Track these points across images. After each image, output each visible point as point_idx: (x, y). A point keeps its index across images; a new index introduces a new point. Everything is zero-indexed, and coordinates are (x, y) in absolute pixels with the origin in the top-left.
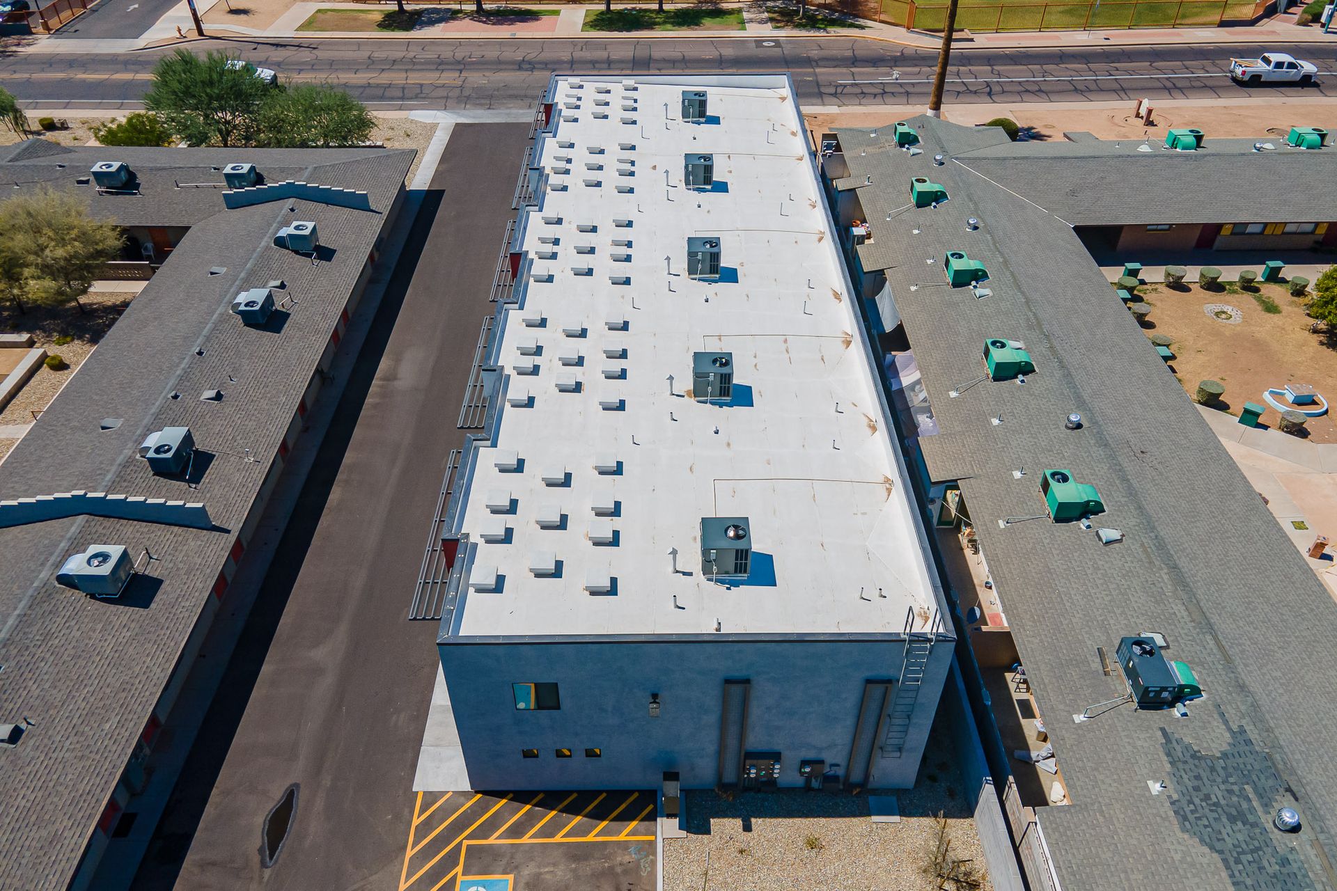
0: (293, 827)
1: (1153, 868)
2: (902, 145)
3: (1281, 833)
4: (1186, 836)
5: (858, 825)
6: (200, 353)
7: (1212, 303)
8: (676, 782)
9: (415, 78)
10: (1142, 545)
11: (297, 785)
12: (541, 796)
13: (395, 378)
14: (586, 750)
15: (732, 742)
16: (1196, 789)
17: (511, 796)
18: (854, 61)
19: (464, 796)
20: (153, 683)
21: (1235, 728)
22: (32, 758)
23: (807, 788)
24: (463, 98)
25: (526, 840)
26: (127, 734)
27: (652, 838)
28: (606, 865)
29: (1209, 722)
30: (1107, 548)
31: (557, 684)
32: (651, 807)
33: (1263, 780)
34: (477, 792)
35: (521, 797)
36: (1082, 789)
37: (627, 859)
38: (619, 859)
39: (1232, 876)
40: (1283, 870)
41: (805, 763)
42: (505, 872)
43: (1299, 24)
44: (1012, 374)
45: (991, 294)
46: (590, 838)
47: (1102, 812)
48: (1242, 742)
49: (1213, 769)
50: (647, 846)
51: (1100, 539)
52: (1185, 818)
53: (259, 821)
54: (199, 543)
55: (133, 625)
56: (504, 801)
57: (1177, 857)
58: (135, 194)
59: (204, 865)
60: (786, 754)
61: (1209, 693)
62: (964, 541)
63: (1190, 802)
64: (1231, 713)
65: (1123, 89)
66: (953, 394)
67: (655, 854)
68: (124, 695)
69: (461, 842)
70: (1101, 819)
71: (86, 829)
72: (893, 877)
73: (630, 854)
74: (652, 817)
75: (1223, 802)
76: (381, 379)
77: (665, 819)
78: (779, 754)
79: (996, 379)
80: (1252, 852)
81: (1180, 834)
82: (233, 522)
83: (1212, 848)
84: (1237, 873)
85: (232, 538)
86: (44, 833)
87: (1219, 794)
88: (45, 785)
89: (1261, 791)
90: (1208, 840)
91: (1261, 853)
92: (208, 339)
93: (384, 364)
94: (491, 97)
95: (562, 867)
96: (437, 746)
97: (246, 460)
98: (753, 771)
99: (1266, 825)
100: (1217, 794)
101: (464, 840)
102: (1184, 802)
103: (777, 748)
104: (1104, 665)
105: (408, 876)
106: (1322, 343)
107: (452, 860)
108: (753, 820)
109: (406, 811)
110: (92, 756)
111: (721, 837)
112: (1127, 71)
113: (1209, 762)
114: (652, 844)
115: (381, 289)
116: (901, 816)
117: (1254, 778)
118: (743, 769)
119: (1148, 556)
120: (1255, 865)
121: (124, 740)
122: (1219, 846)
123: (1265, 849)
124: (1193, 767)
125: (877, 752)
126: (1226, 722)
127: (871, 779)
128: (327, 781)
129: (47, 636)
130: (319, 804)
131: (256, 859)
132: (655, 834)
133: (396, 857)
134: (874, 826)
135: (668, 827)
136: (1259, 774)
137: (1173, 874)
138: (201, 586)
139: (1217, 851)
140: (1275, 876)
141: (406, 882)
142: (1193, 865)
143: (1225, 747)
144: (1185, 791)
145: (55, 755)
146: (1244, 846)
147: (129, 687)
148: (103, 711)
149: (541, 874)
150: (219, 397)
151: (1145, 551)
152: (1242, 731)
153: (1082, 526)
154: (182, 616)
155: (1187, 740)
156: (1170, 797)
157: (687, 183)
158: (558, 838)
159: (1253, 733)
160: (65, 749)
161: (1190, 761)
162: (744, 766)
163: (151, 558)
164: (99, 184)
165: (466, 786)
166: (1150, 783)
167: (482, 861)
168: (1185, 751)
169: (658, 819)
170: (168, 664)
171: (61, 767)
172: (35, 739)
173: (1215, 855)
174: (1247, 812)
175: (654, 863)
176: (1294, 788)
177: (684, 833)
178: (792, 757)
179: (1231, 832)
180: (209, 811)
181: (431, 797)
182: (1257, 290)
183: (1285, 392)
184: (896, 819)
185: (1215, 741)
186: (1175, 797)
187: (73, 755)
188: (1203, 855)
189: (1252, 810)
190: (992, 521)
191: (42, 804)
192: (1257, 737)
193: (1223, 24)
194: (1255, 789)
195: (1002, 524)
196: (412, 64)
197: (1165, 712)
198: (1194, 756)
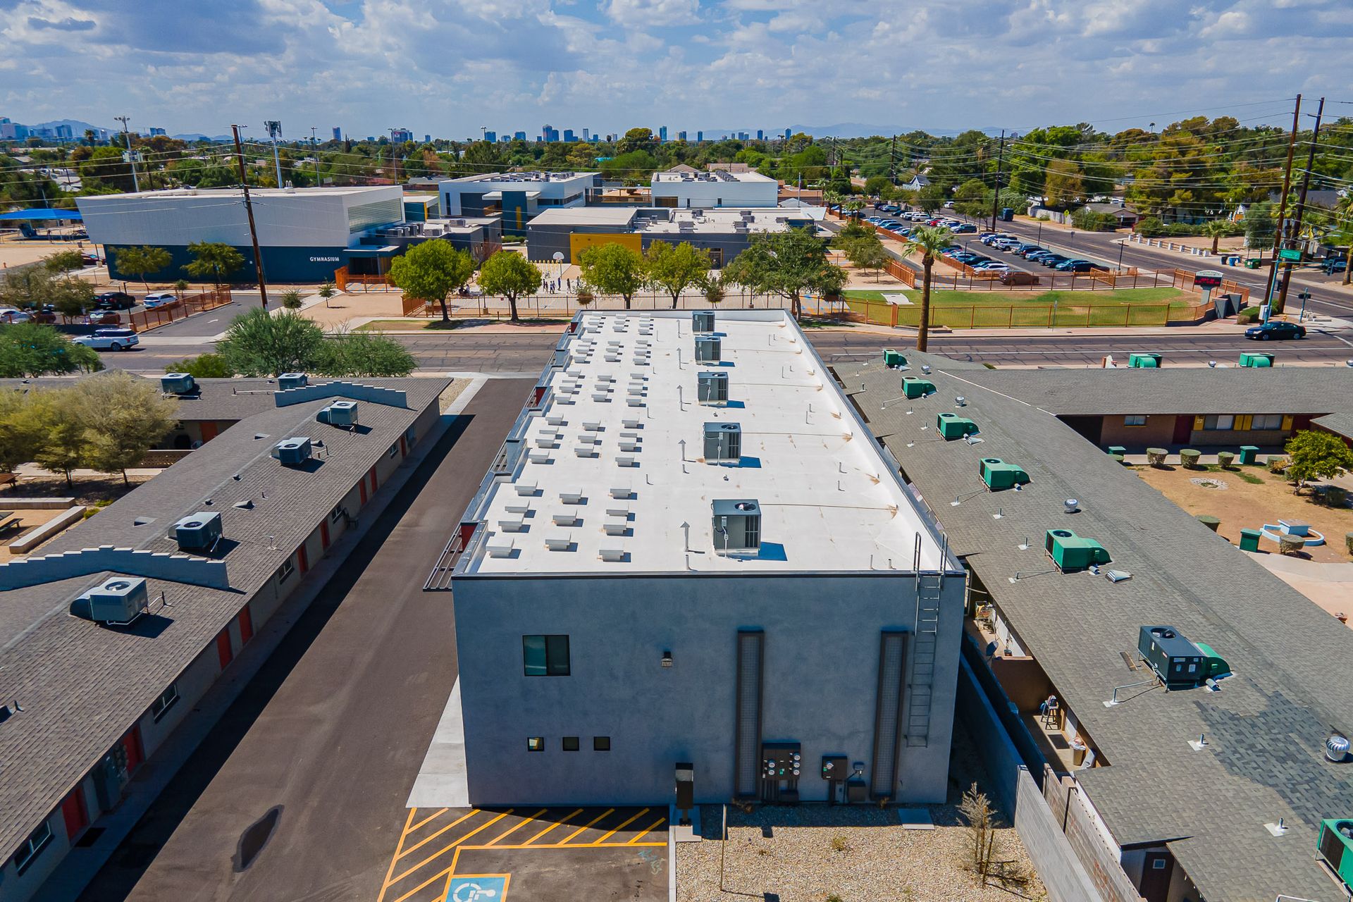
0: (274, 839)
1: (1205, 806)
2: (891, 366)
3: (1335, 764)
4: (1236, 778)
5: (890, 832)
6: (237, 478)
7: (1197, 478)
8: (689, 771)
9: (452, 354)
10: (1152, 579)
11: (282, 807)
12: (544, 811)
13: (417, 525)
14: (595, 738)
15: (748, 727)
16: (1240, 742)
17: (512, 811)
18: (847, 343)
19: (461, 811)
20: (149, 691)
21: (1270, 694)
22: (15, 736)
23: (831, 802)
24: (495, 365)
25: (525, 845)
26: (116, 725)
27: (665, 844)
28: (613, 866)
29: (1243, 692)
30: (1118, 585)
31: (567, 636)
32: (663, 820)
33: (1307, 728)
34: (474, 807)
35: (521, 811)
36: (1121, 755)
37: (636, 861)
38: (627, 861)
39: (1291, 802)
40: (1343, 792)
41: (826, 759)
42: (501, 871)
43: (1239, 324)
44: (1009, 484)
45: (983, 441)
46: (596, 844)
47: (1144, 769)
48: (1279, 703)
49: (1253, 726)
50: (658, 851)
51: (1110, 580)
52: (1232, 764)
53: (237, 834)
54: (213, 598)
55: (138, 649)
56: (504, 815)
57: (1230, 794)
58: (196, 398)
59: (170, 870)
60: (807, 746)
61: (1238, 671)
62: (980, 625)
63: (1235, 752)
64: (1263, 683)
65: (1090, 359)
66: (955, 504)
67: (667, 856)
68: (119, 697)
69: (456, 847)
70: (1144, 774)
71: (57, 794)
72: (930, 874)
73: (639, 857)
74: (664, 828)
75: (1268, 748)
76: (403, 526)
77: (678, 827)
78: (799, 745)
79: (994, 489)
80: (1307, 782)
81: (1228, 777)
82: (250, 587)
83: (1265, 784)
84: (1295, 800)
85: (247, 598)
86: (14, 792)
87: (1264, 743)
88: (24, 756)
89: (1308, 736)
90: (1259, 778)
91: (1317, 782)
92: (246, 471)
93: (406, 517)
94: (522, 364)
95: (564, 867)
96: (437, 773)
97: (269, 548)
98: (772, 765)
99: (1318, 761)
100: (1262, 742)
101: (458, 846)
102: (1228, 752)
103: (797, 736)
104: (1129, 664)
105: (394, 876)
106: (1308, 501)
107: (445, 861)
108: (774, 829)
109: (398, 823)
110: (77, 738)
111: (739, 842)
112: (1090, 349)
113: (1249, 721)
114: (664, 852)
115: (409, 473)
116: (935, 825)
117: (1299, 727)
118: (761, 767)
119: (1159, 586)
120: (1313, 792)
121: (112, 730)
122: (1271, 781)
123: (1321, 778)
124: (1233, 726)
125: (903, 742)
126: (1260, 691)
127: (899, 785)
128: (314, 802)
129: (50, 650)
130: (304, 819)
131: (229, 864)
132: (668, 841)
133: (383, 860)
134: (906, 833)
135: (681, 834)
136: (1302, 723)
137: (1227, 808)
138: (211, 627)
139: (1270, 786)
140: (1336, 798)
141: (391, 879)
142: (1247, 799)
143: (1262, 708)
144: (1228, 744)
145: (39, 735)
146: (1299, 779)
147: (125, 691)
148: (95, 707)
149: (541, 873)
150: (249, 506)
151: (1155, 582)
152: (1278, 695)
153: (1091, 573)
154: (187, 646)
155: (1222, 707)
156: (1213, 750)
157: (697, 358)
158: (561, 844)
159: (1289, 696)
160: (50, 731)
161: (1229, 722)
162: (762, 761)
163: (165, 604)
164: (166, 391)
165: (465, 802)
166: (1192, 743)
167: (475, 863)
168: (1223, 716)
169: (671, 827)
170: (167, 679)
171: (44, 743)
172: (21, 721)
173: (1269, 789)
174: (1295, 753)
175: (666, 865)
176: (1339, 730)
177: (699, 838)
178: (813, 749)
179: (1281, 769)
180: (184, 826)
181: (423, 813)
182: (1239, 470)
183: (1280, 526)
184: (931, 826)
185: (1254, 704)
186: (1219, 750)
187: (58, 736)
188: (1257, 790)
189: (1300, 751)
190: (1002, 580)
191: (17, 770)
192: (1294, 697)
193: (1169, 324)
194: (1300, 734)
195: (1012, 580)
196: (454, 347)
197: (1197, 690)
198: (1232, 718)
